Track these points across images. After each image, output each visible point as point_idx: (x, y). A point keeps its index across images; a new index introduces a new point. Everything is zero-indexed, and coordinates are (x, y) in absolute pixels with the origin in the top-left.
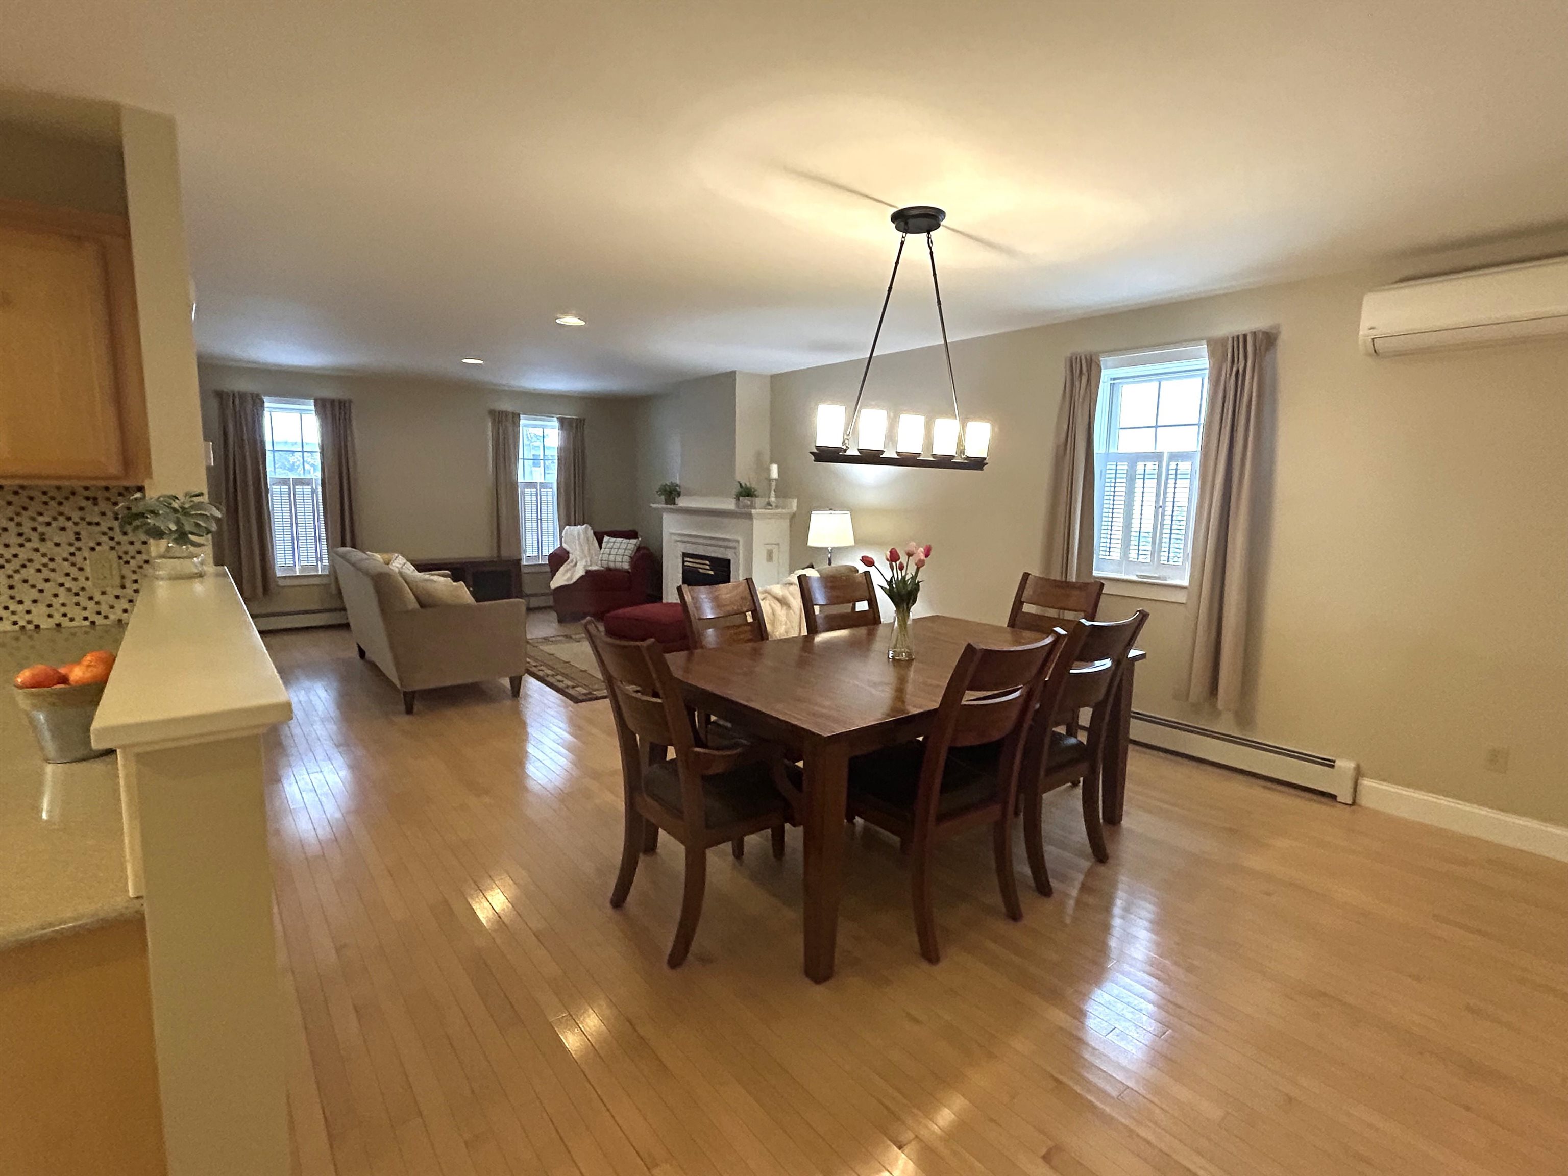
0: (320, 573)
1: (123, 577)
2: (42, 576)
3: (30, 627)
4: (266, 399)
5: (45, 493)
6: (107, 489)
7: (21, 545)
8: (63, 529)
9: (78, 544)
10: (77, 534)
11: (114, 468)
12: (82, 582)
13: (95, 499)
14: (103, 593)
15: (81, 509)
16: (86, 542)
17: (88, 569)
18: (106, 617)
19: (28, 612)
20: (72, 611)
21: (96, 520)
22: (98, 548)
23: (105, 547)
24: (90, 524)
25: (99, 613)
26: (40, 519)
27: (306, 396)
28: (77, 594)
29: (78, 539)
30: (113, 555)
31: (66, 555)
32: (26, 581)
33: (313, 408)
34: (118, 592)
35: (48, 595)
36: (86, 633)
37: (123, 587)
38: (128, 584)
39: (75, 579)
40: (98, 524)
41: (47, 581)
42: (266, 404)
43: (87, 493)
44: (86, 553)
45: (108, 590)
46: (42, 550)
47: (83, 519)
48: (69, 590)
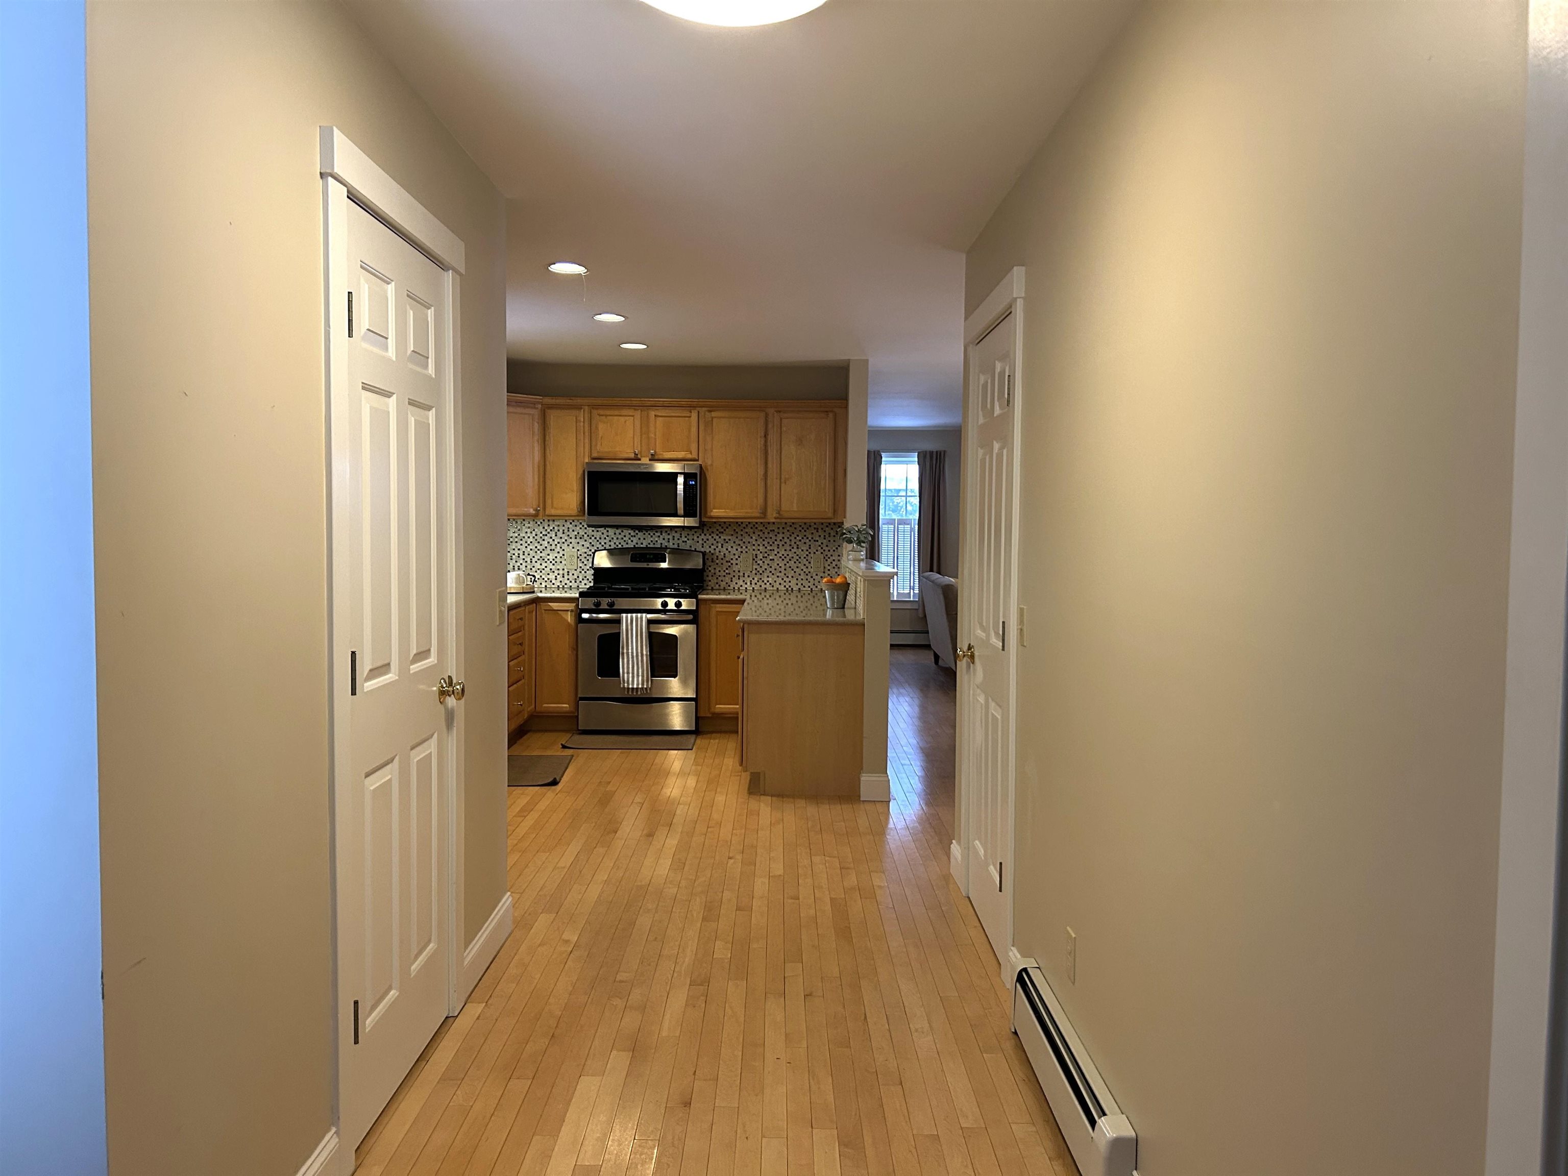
0: (912, 599)
1: (824, 567)
2: (796, 565)
3: (790, 589)
4: (883, 455)
5: (800, 526)
6: (822, 524)
7: (790, 550)
8: (805, 543)
9: (810, 551)
10: (810, 545)
11: (830, 515)
12: (810, 569)
13: (818, 529)
14: (817, 575)
15: (812, 533)
16: (813, 550)
17: (812, 563)
18: (817, 587)
19: (790, 582)
20: (805, 583)
21: (817, 539)
22: (816, 553)
23: (819, 553)
24: (815, 541)
25: (814, 584)
26: (798, 538)
27: (912, 451)
28: (807, 575)
29: (810, 548)
30: (822, 556)
31: (805, 556)
32: (790, 567)
33: (916, 459)
34: (822, 574)
35: (797, 573)
36: (809, 594)
37: (824, 572)
38: (826, 571)
39: (807, 567)
40: (817, 541)
41: (797, 567)
42: (883, 459)
43: (815, 526)
44: (812, 555)
45: (818, 573)
46: (797, 553)
47: (812, 538)
48: (805, 572)
